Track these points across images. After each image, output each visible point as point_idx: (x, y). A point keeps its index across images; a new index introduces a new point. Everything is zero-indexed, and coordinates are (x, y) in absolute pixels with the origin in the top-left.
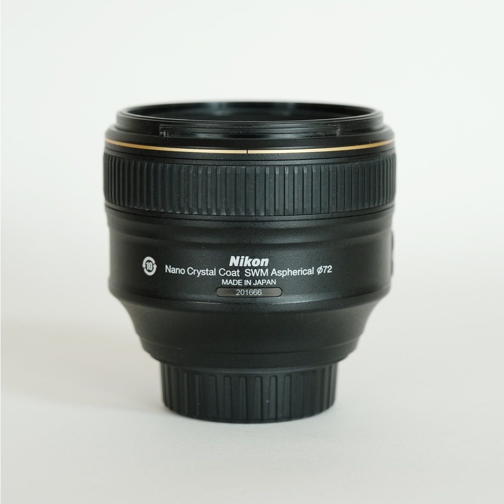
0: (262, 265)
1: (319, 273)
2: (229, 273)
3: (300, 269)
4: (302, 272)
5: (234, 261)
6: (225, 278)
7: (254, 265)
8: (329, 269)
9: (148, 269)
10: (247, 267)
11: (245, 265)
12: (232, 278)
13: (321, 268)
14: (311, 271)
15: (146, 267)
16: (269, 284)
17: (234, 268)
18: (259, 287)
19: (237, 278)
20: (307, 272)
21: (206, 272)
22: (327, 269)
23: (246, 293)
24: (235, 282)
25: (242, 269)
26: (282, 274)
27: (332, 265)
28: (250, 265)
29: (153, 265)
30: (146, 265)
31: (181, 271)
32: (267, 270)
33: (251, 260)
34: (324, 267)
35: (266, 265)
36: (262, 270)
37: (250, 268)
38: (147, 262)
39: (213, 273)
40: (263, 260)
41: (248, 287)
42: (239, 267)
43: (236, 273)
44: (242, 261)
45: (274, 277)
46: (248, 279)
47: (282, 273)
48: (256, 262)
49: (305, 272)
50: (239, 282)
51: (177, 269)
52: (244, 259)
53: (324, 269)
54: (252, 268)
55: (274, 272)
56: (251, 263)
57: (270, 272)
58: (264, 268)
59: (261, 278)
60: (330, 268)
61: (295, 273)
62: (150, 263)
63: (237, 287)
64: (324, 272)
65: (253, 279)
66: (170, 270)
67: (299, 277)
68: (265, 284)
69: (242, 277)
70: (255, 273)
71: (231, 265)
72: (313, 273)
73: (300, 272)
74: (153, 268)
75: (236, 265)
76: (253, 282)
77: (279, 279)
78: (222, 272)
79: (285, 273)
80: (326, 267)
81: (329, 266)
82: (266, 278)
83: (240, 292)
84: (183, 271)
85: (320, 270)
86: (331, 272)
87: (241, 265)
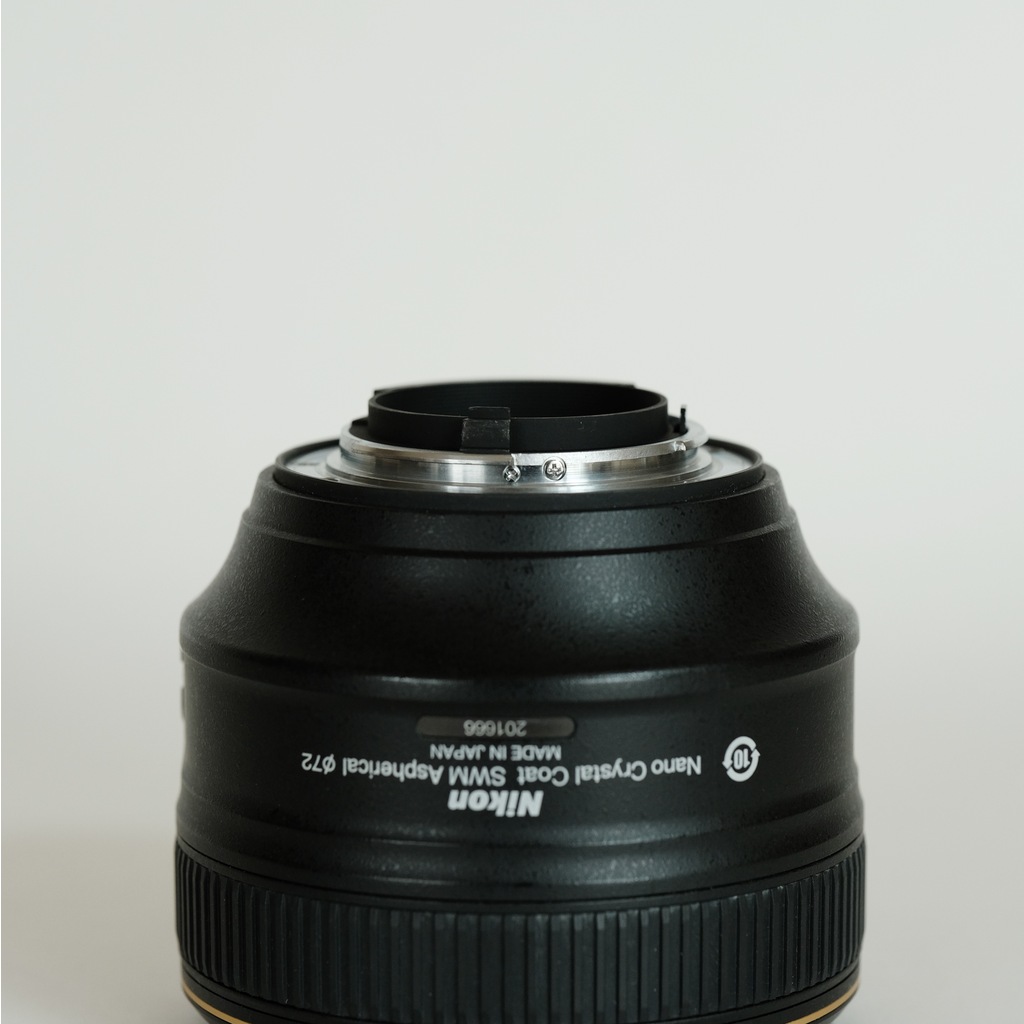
0: (465, 794)
1: (331, 759)
2: (544, 774)
3: (375, 776)
4: (369, 768)
5: (532, 804)
6: (552, 763)
7: (483, 794)
8: (308, 763)
9: (746, 751)
10: (499, 789)
11: (504, 794)
12: (537, 763)
13: (328, 769)
14: (350, 766)
15: (750, 752)
16: (448, 746)
17: (531, 787)
18: (472, 741)
19: (524, 763)
20: (358, 767)
21: (600, 773)
22: (312, 762)
23: (503, 727)
24: (528, 753)
25: (512, 784)
26: (416, 770)
27: (302, 768)
28: (494, 794)
29: (733, 766)
30: (750, 759)
31: (661, 767)
32: (452, 781)
33: (491, 807)
34: (320, 770)
35: (454, 794)
36: (465, 781)
37: (493, 788)
38: (749, 767)
39: (583, 773)
40: (462, 806)
41: (497, 741)
42: (520, 789)
43: (527, 775)
44: (512, 805)
45: (435, 763)
46: (496, 762)
47: (417, 773)
48: (477, 801)
49: (363, 766)
50: (519, 753)
51: (672, 770)
52: (506, 809)
53: (320, 766)
54: (487, 788)
55: (436, 776)
56: (490, 800)
57: (445, 776)
58: (459, 786)
59: (467, 763)
60: (307, 765)
61: (387, 769)
62: (738, 767)
63: (523, 742)
64: (319, 758)
65: (485, 762)
66: (688, 765)
67: (377, 756)
68: (457, 747)
69: (511, 767)
70: (481, 776)
71: (539, 795)
72: (345, 760)
73: (374, 768)
74: (733, 759)
75: (526, 795)
76: (485, 755)
77: (424, 758)
78: (560, 776)
79: (410, 771)
80: (315, 769)
81: (308, 768)
82: (454, 763)
83: (517, 728)
84: (658, 767)
85: (329, 765)
86: (304, 754)
87: (514, 794)
